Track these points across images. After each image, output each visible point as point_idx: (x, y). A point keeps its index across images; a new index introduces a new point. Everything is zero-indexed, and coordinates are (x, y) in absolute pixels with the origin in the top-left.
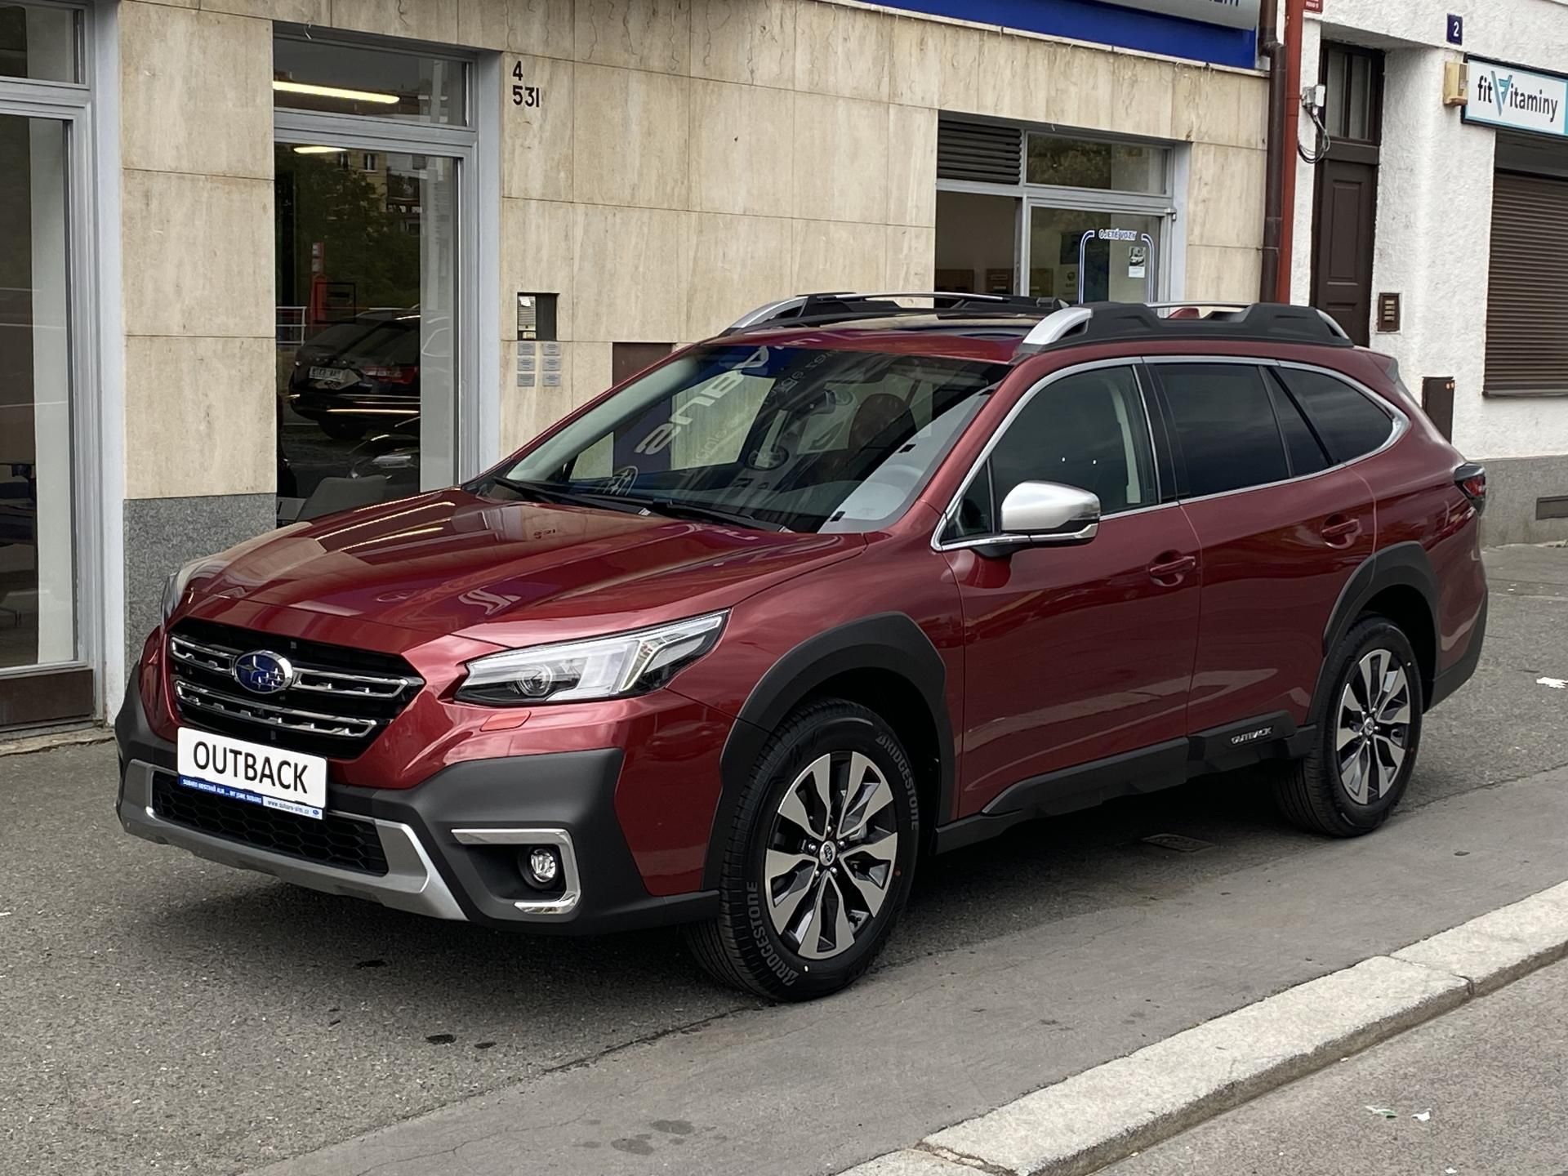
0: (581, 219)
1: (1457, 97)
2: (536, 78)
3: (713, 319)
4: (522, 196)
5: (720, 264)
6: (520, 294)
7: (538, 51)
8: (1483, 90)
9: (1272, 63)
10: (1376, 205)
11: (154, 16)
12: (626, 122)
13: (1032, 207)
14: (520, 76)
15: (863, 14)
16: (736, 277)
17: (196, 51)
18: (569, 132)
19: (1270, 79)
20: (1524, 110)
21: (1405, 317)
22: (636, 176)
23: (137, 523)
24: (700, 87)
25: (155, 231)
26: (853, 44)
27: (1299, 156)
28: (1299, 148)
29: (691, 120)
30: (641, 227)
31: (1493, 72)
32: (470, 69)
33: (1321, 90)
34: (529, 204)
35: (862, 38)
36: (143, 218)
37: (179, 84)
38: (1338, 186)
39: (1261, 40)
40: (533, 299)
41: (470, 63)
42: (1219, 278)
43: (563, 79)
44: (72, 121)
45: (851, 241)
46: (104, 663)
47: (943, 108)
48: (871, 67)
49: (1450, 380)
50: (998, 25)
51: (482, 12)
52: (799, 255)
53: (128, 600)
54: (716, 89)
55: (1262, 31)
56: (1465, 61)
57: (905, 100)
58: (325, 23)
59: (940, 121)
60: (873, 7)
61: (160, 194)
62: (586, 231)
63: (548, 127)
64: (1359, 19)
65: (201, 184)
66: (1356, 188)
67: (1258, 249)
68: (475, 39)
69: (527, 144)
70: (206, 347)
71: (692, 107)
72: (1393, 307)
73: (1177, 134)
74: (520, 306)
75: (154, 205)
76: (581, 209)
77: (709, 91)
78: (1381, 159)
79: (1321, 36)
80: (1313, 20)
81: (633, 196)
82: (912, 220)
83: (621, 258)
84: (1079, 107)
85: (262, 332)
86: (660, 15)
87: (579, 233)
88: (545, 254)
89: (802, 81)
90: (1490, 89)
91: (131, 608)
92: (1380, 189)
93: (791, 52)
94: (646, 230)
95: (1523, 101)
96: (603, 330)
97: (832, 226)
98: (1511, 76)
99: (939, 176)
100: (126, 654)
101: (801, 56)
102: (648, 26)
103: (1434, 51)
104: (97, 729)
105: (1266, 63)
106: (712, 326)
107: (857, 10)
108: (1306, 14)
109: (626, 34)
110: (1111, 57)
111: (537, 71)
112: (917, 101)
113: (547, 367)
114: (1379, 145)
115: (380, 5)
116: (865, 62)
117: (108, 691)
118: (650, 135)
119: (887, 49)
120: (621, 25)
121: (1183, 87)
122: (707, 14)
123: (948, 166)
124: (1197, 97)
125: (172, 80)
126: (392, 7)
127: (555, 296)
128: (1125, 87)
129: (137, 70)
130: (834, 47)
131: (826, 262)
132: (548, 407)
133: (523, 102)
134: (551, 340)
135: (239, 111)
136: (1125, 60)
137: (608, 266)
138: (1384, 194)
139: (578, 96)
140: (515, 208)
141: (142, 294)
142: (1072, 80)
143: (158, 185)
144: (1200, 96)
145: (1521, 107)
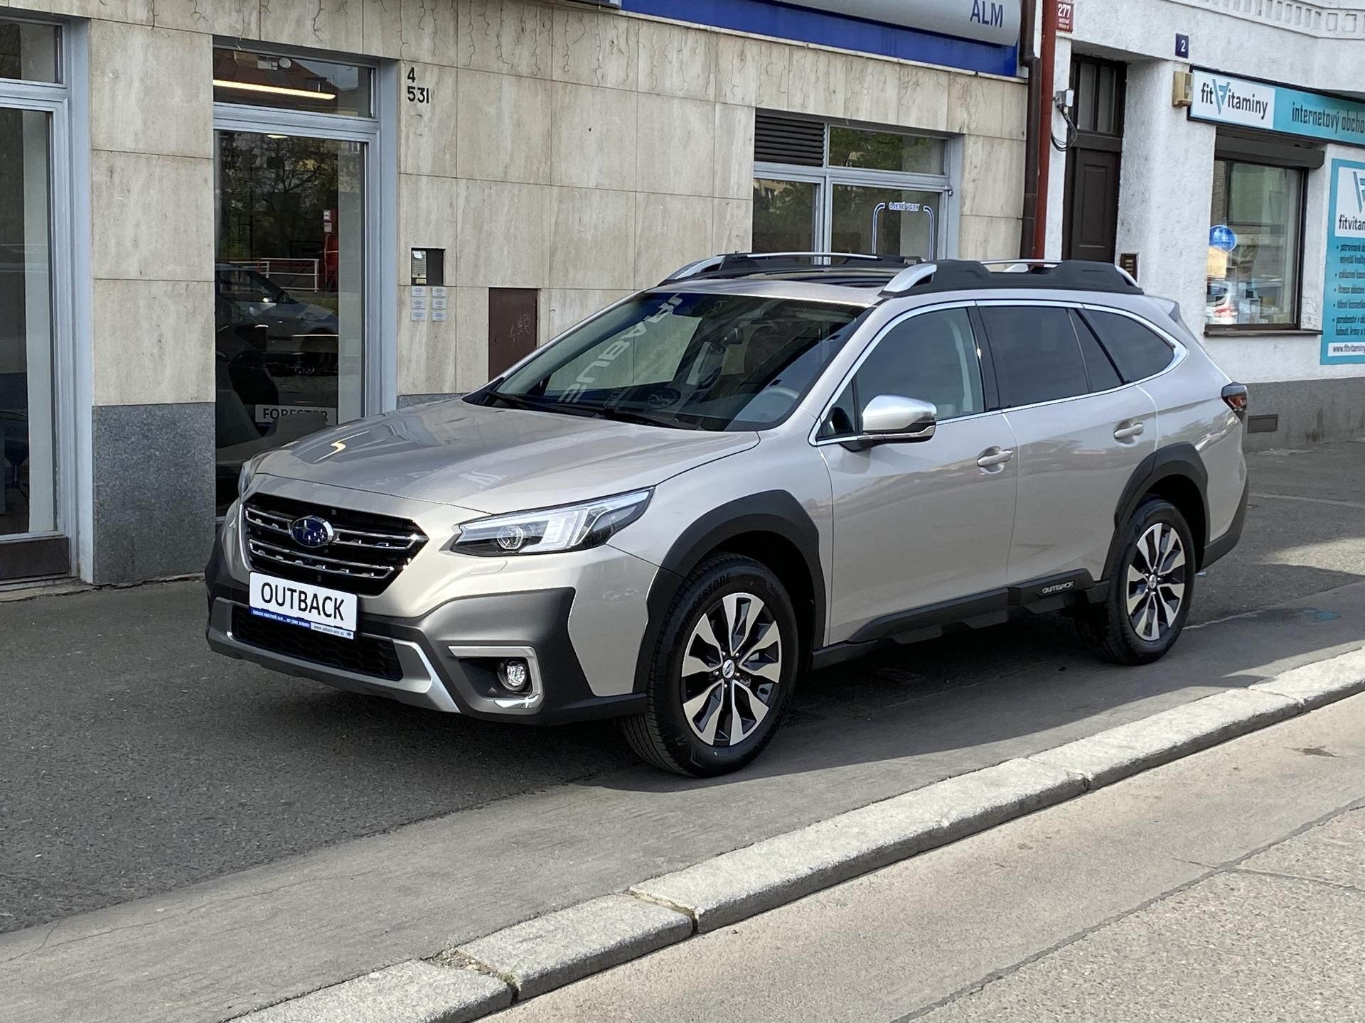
0: (462, 190)
1: (1183, 99)
2: (427, 80)
3: (571, 270)
4: (416, 173)
5: (577, 228)
6: (413, 249)
7: (428, 59)
8: (1205, 94)
9: (1030, 72)
10: (1119, 184)
11: (117, 31)
12: (499, 116)
13: (834, 185)
14: (413, 79)
15: (694, 33)
16: (589, 238)
17: (151, 58)
18: (453, 123)
19: (1029, 83)
21: (1141, 273)
22: (508, 157)
23: (102, 424)
24: (561, 89)
25: (117, 198)
26: (686, 52)
27: (1052, 145)
28: (1053, 139)
29: (553, 115)
30: (512, 199)
31: (1214, 80)
32: (374, 73)
33: (1070, 94)
34: (421, 179)
35: (694, 50)
36: (108, 188)
37: (136, 84)
38: (1087, 169)
39: (1022, 54)
40: (424, 253)
41: (374, 69)
42: (986, 241)
43: (449, 80)
44: (52, 112)
45: (684, 209)
46: (78, 533)
47: (758, 106)
48: (700, 73)
50: (804, 41)
51: (383, 29)
52: (641, 220)
53: (95, 484)
54: (573, 90)
55: (1023, 46)
56: (1191, 71)
57: (729, 100)
58: (253, 36)
59: (756, 116)
60: (702, 26)
61: (121, 170)
62: (467, 200)
63: (436, 119)
64: (1102, 37)
65: (154, 161)
66: (1103, 170)
67: (1018, 219)
68: (376, 49)
69: (418, 132)
70: (157, 289)
71: (554, 105)
72: (1132, 265)
73: (951, 128)
74: (413, 258)
75: (117, 178)
76: (463, 183)
77: (568, 91)
78: (1124, 149)
79: (1072, 51)
80: (1065, 38)
81: (506, 173)
82: (733, 194)
83: (496, 222)
84: (871, 106)
85: (204, 277)
86: (528, 30)
87: (461, 202)
88: (433, 217)
89: (644, 83)
90: (1211, 93)
91: (99, 490)
92: (1122, 172)
93: (635, 61)
94: (516, 200)
95: (1239, 102)
96: (481, 279)
97: (668, 198)
98: (1229, 83)
99: (756, 159)
100: (94, 526)
101: (643, 64)
102: (518, 41)
103: (1165, 63)
104: (74, 583)
105: (1025, 72)
106: (571, 276)
107: (688, 28)
108: (1058, 33)
109: (499, 46)
110: (897, 68)
111: (428, 74)
112: (738, 100)
113: (435, 306)
114: (1122, 137)
115: (299, 23)
116: (695, 69)
117: (81, 554)
118: (519, 126)
119: (713, 60)
120: (496, 39)
121: (957, 89)
122: (566, 31)
123: (764, 151)
124: (968, 98)
125: (131, 81)
126: (309, 24)
127: (443, 250)
128: (909, 90)
129: (103, 73)
130: (670, 57)
131: (663, 226)
132: (436, 337)
133: (416, 99)
134: (439, 285)
135: (185, 105)
136: (909, 69)
137: (486, 227)
138: (1125, 175)
139: (461, 95)
140: (409, 182)
141: (107, 247)
142: (866, 85)
143: (119, 163)
144: (971, 97)
145: (1237, 108)
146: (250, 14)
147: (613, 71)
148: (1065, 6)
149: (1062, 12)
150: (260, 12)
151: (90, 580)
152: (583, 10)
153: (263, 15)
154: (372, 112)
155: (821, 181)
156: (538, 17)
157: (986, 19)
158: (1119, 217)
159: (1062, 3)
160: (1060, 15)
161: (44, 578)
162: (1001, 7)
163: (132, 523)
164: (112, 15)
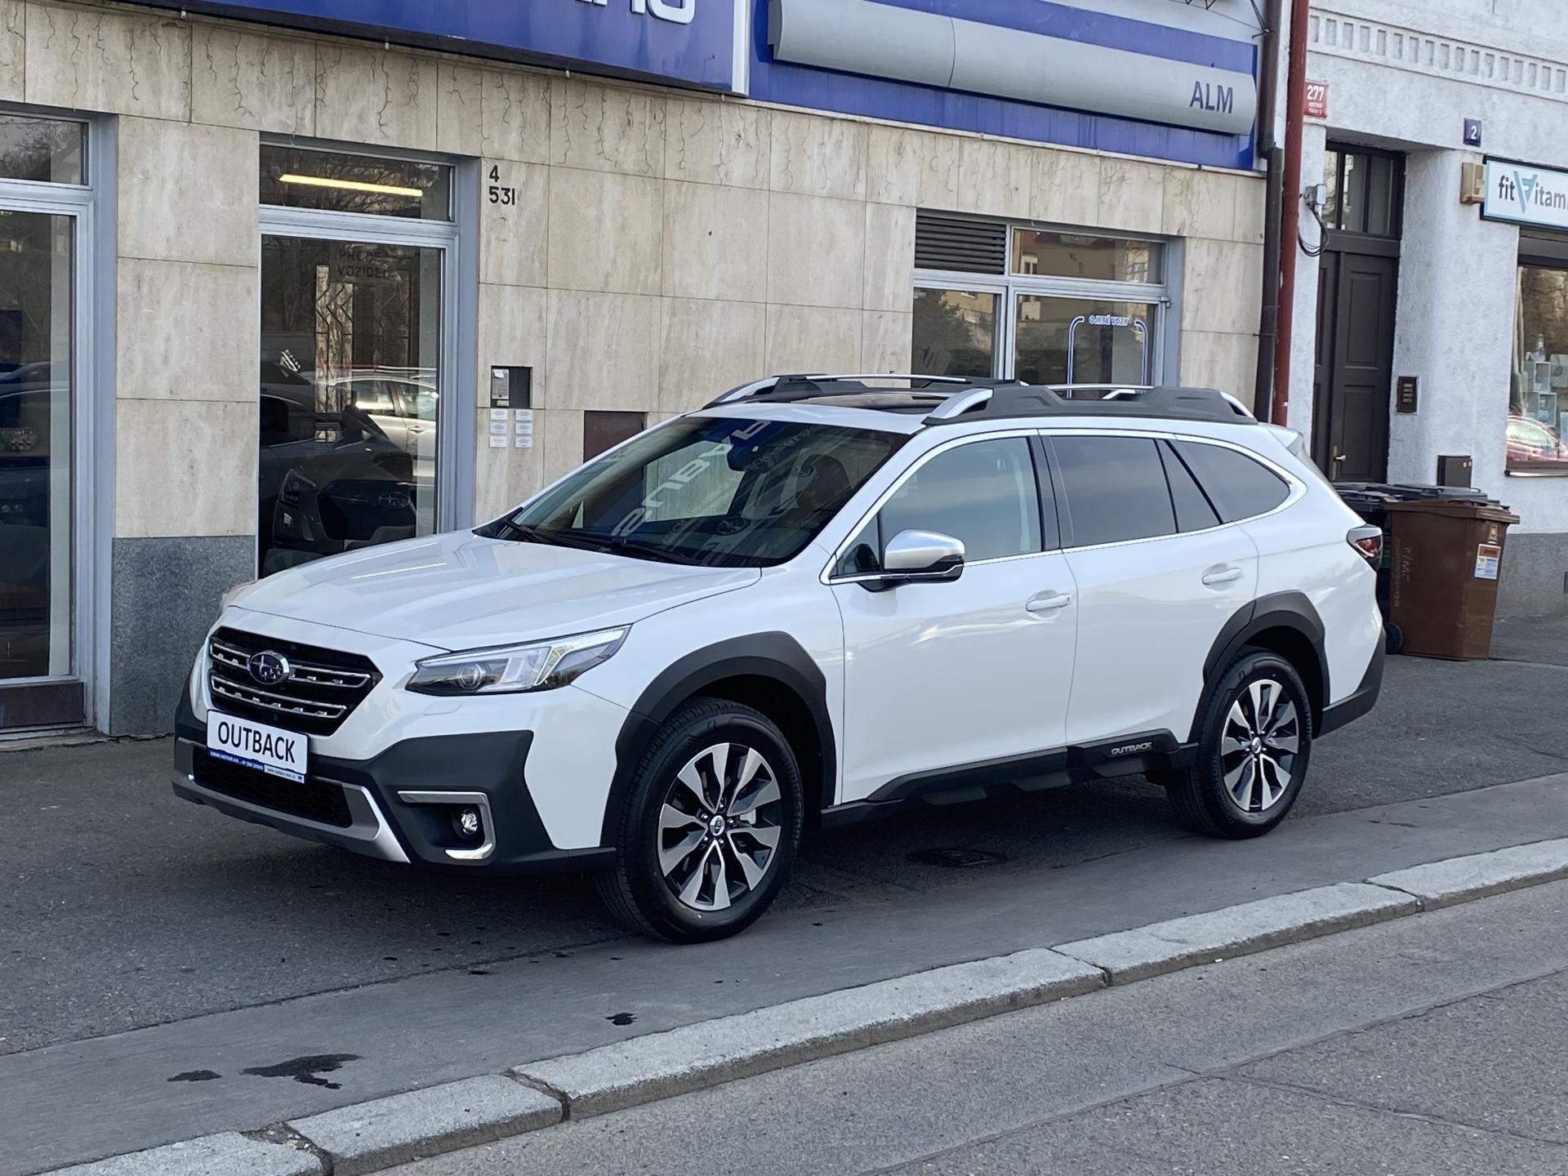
0: (554, 302)
1: (1474, 195)
2: (513, 179)
3: (685, 391)
4: (497, 281)
5: (693, 344)
6: (493, 367)
7: (515, 156)
8: (1504, 189)
9: (1270, 164)
10: (1396, 295)
11: (149, 129)
12: (600, 220)
13: (1018, 295)
14: (497, 178)
15: (839, 124)
16: (708, 354)
17: (187, 157)
18: (544, 227)
19: (1269, 177)
20: (1551, 208)
21: (1422, 399)
22: (609, 265)
23: (126, 559)
24: (674, 188)
25: (145, 310)
26: (828, 149)
27: (1299, 250)
28: (1299, 242)
29: (666, 217)
30: (614, 311)
31: (1515, 173)
32: (453, 172)
33: (1324, 190)
34: (504, 289)
35: (839, 143)
36: (135, 299)
37: (170, 186)
38: (1356, 277)
39: (1260, 144)
40: (507, 371)
41: (454, 167)
42: (1212, 362)
43: (539, 180)
44: (75, 217)
45: (826, 323)
46: (95, 678)
47: (921, 206)
48: (848, 169)
49: (1468, 459)
50: (977, 131)
51: (461, 123)
52: (772, 335)
53: (114, 624)
54: (690, 189)
55: (1260, 135)
56: (1484, 162)
57: (883, 199)
58: (308, 132)
59: (918, 217)
60: (850, 116)
61: (150, 279)
62: (559, 312)
63: (523, 223)
64: (1366, 123)
65: (189, 270)
66: (1376, 278)
67: (1255, 335)
68: (452, 145)
69: (502, 236)
70: (191, 410)
71: (666, 206)
72: (1411, 390)
73: (1168, 230)
74: (493, 377)
75: (145, 289)
76: (554, 294)
77: (683, 191)
78: (1402, 253)
79: (1328, 138)
80: (1318, 125)
81: (606, 282)
82: (888, 305)
83: (594, 336)
84: (1063, 205)
85: (244, 397)
86: (635, 125)
87: (552, 316)
88: (518, 332)
89: (777, 181)
90: (1512, 187)
91: (117, 631)
92: (1400, 281)
93: (767, 156)
94: (619, 313)
95: (1550, 198)
96: (575, 400)
97: (806, 311)
98: (1536, 176)
99: (916, 266)
100: (111, 670)
101: (777, 157)
102: (623, 135)
103: (1451, 152)
104: (88, 734)
105: (1263, 165)
106: (685, 398)
107: (833, 119)
108: (1306, 119)
109: (601, 140)
110: (1097, 160)
111: (513, 174)
112: (894, 199)
113: (518, 431)
114: (1400, 239)
115: (361, 117)
116: (842, 164)
117: (98, 703)
118: (624, 229)
119: (862, 156)
120: (597, 133)
121: (1174, 187)
122: (681, 124)
123: (926, 257)
124: (1189, 197)
125: (164, 182)
126: (373, 120)
127: (530, 369)
128: (1112, 186)
129: (132, 172)
130: (809, 152)
131: (800, 343)
132: (519, 466)
133: (499, 200)
134: (526, 408)
135: (226, 208)
136: (1112, 163)
137: (581, 343)
138: (1404, 285)
139: (553, 195)
140: (490, 292)
141: (132, 363)
142: (1057, 181)
143: (148, 273)
144: (1192, 194)
145: (1547, 205)
146: (303, 109)
147: (739, 167)
148: (1316, 88)
149: (1313, 95)
150: (315, 106)
151: (106, 731)
152: (701, 100)
153: (318, 110)
154: (450, 215)
155: (1002, 291)
156: (648, 108)
157: (1210, 104)
158: (1396, 333)
159: (1313, 85)
160: (1309, 98)
161: (55, 727)
162: (1230, 90)
163: (155, 668)
164: (143, 112)
